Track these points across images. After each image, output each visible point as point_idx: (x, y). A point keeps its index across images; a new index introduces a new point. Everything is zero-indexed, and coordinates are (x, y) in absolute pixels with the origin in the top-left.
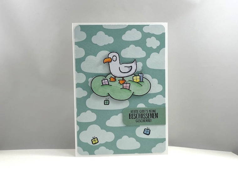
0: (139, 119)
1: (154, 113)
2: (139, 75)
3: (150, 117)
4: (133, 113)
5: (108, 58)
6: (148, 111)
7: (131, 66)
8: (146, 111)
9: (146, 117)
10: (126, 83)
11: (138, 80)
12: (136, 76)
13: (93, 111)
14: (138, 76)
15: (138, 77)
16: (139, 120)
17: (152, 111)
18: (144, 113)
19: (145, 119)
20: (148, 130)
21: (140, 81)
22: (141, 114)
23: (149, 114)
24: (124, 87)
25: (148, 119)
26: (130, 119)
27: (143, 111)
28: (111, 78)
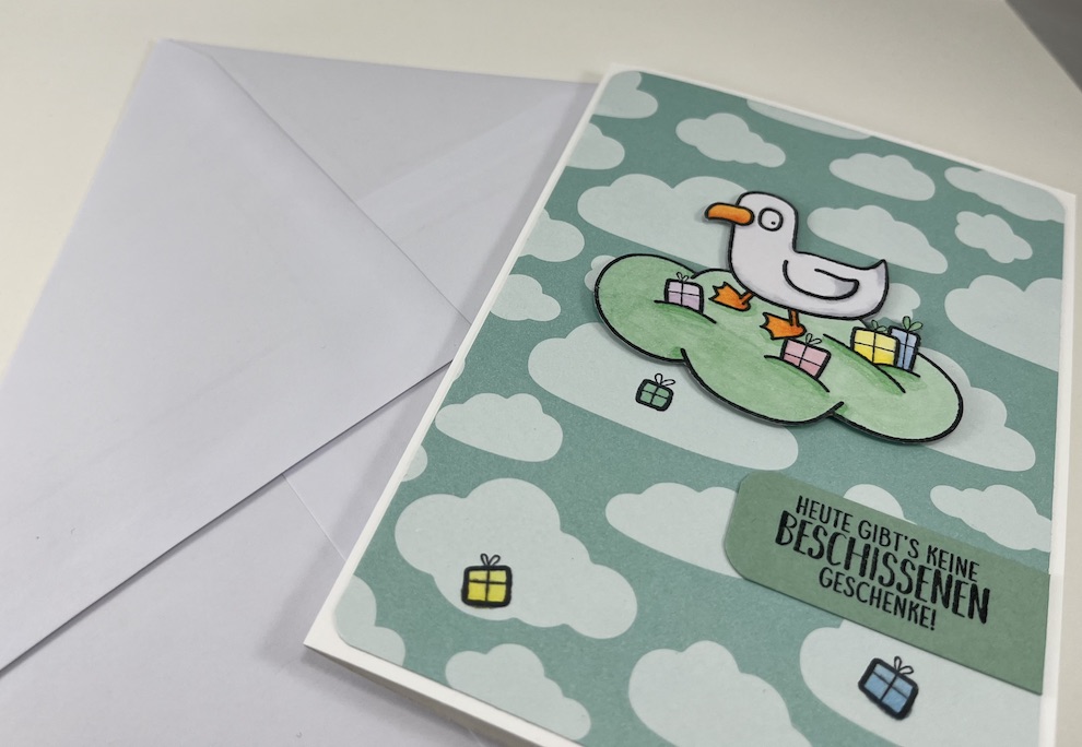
0: (847, 572)
1: (960, 577)
2: (895, 333)
3: (927, 591)
4: (806, 518)
5: (737, 205)
6: (923, 550)
7: (857, 283)
8: (905, 545)
10: (808, 345)
11: (885, 357)
12: (877, 332)
13: (553, 405)
14: (889, 335)
17: (946, 557)
18: (891, 549)
19: (893, 589)
20: (903, 677)
21: (895, 365)
22: (867, 547)
23: (922, 570)
24: (787, 358)
25: (916, 601)
26: (779, 540)
27: (885, 533)
28: (722, 288)
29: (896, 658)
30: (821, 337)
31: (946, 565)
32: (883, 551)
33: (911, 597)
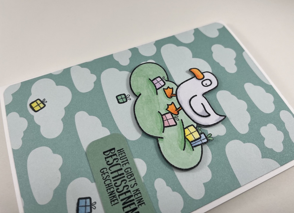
0: (110, 174)
1: (136, 203)
2: (203, 135)
3: (122, 197)
4: (118, 154)
5: (202, 73)
6: (136, 188)
8: (133, 182)
9: (121, 188)
10: (173, 118)
11: (190, 138)
12: (197, 131)
14: (200, 134)
15: (197, 135)
16: (107, 174)
17: (139, 195)
18: (128, 180)
19: (115, 188)
20: (91, 208)
21: (190, 142)
22: (123, 174)
23: (129, 191)
24: (164, 117)
25: (117, 196)
26: (104, 153)
27: (132, 175)
28: (170, 88)
29: (95, 202)
30: (180, 119)
31: (136, 196)
32: (125, 178)
33: (117, 194)
